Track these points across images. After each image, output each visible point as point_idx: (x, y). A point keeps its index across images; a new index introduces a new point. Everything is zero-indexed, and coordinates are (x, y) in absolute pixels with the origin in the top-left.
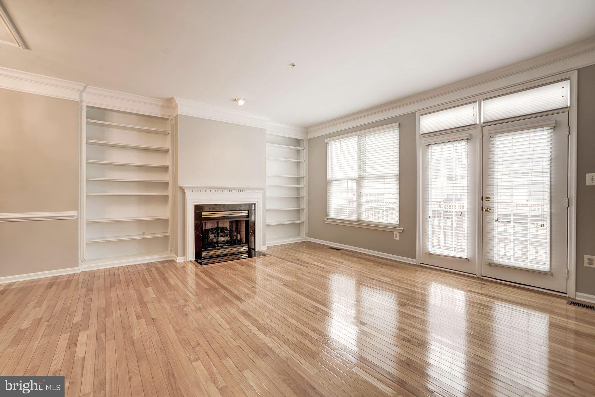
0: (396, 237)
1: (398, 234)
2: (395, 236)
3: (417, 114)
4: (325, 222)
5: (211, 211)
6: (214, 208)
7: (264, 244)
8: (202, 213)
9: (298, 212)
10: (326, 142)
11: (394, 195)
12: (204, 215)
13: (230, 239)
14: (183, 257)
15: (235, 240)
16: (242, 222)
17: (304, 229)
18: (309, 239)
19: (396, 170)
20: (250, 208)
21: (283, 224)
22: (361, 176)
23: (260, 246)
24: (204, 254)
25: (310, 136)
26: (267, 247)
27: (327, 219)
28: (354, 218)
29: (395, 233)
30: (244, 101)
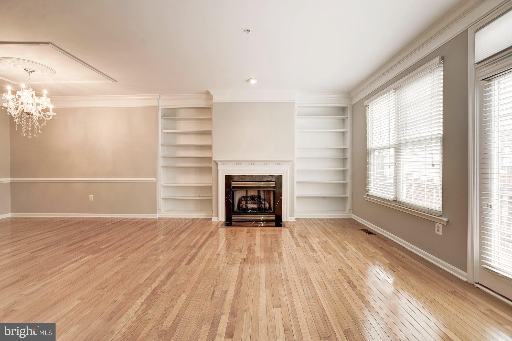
0: (438, 231)
1: (441, 226)
2: (436, 229)
3: (470, 32)
4: (365, 199)
5: (239, 181)
6: (242, 179)
7: (292, 215)
8: (233, 182)
10: (365, 105)
11: (433, 167)
12: (234, 184)
13: (258, 207)
14: (217, 217)
15: (263, 208)
16: (271, 192)
18: (354, 217)
19: (439, 131)
21: (324, 198)
22: (400, 142)
23: (286, 217)
24: (234, 217)
25: (354, 102)
26: (296, 219)
27: (368, 195)
28: (390, 196)
29: (437, 225)
30: (256, 80)
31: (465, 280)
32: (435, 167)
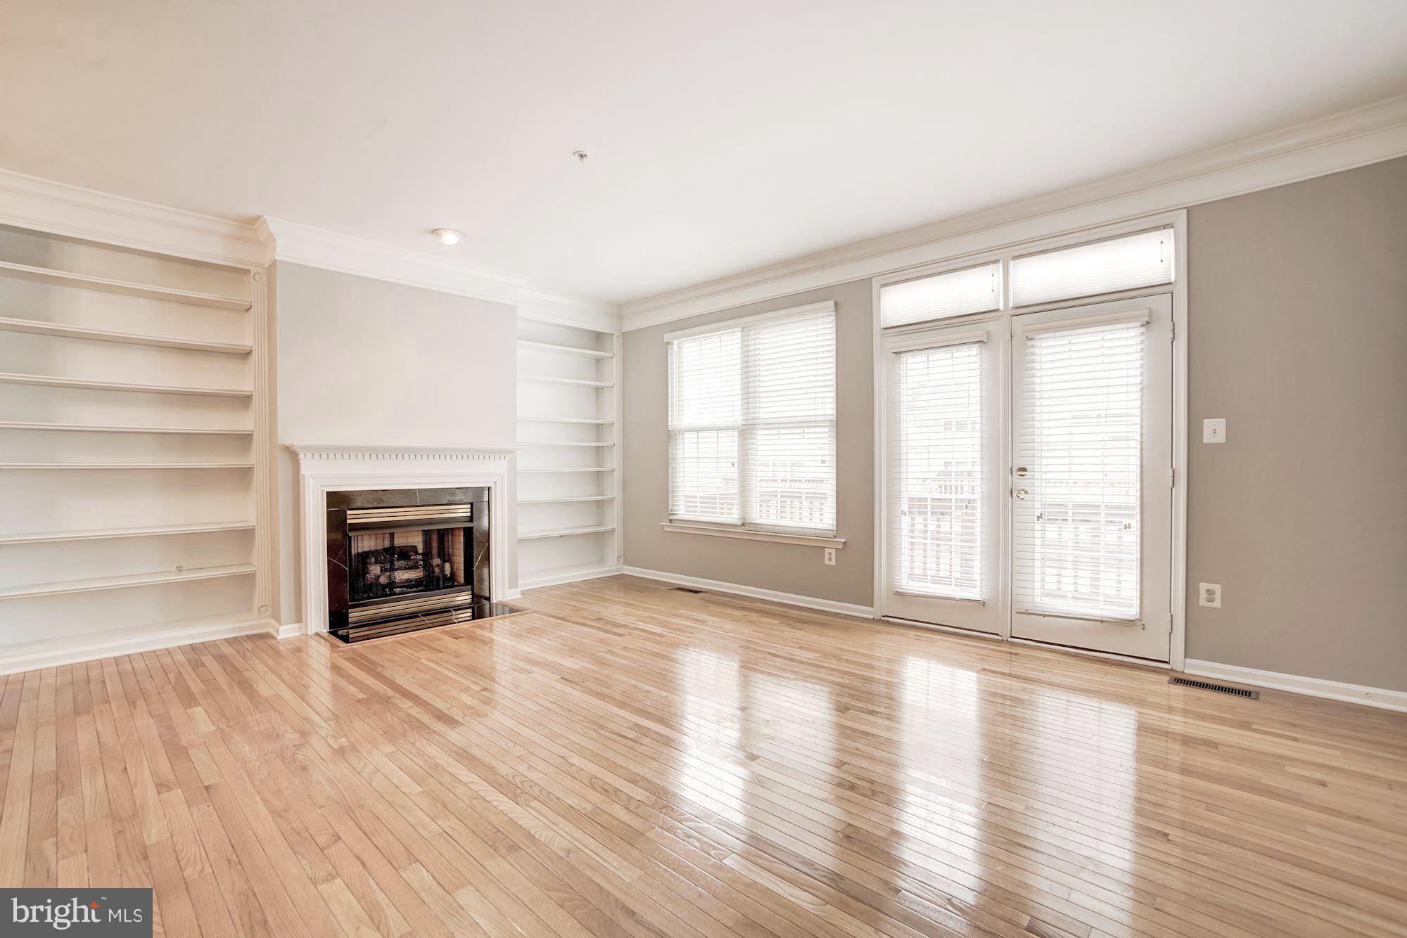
0: (830, 559)
1: (833, 551)
2: (827, 557)
3: (875, 284)
4: (666, 529)
5: (370, 506)
6: (381, 500)
7: (514, 584)
8: (349, 512)
9: (600, 506)
10: (666, 341)
11: (823, 465)
12: (353, 517)
13: (425, 576)
14: (296, 625)
15: (438, 578)
16: (456, 533)
17: (615, 547)
18: (628, 570)
19: (828, 408)
20: (478, 499)
21: (561, 536)
22: (750, 422)
23: (501, 588)
24: (355, 615)
25: (629, 326)
26: (523, 593)
27: (671, 521)
28: (733, 517)
29: (827, 551)
30: (459, 234)
31: (871, 617)
32: (827, 464)
